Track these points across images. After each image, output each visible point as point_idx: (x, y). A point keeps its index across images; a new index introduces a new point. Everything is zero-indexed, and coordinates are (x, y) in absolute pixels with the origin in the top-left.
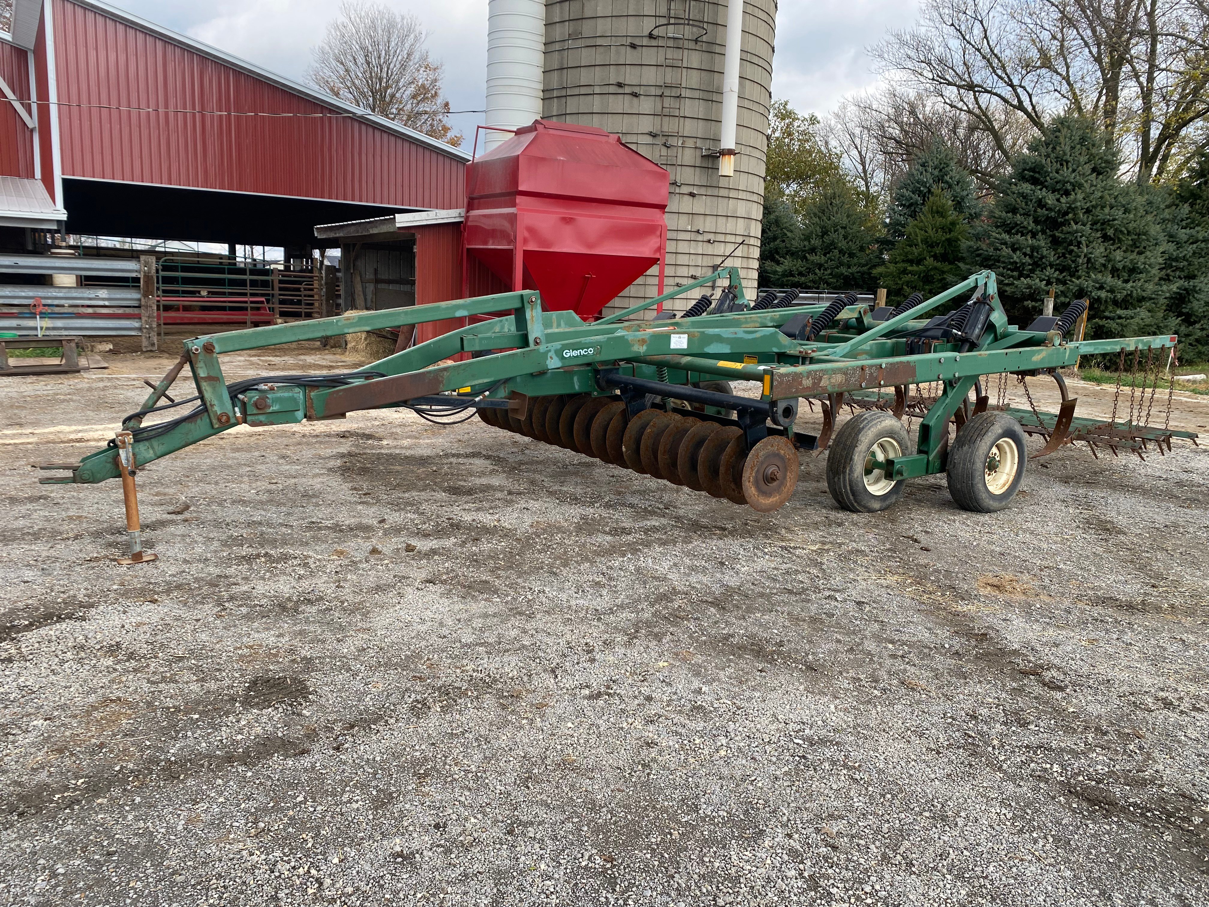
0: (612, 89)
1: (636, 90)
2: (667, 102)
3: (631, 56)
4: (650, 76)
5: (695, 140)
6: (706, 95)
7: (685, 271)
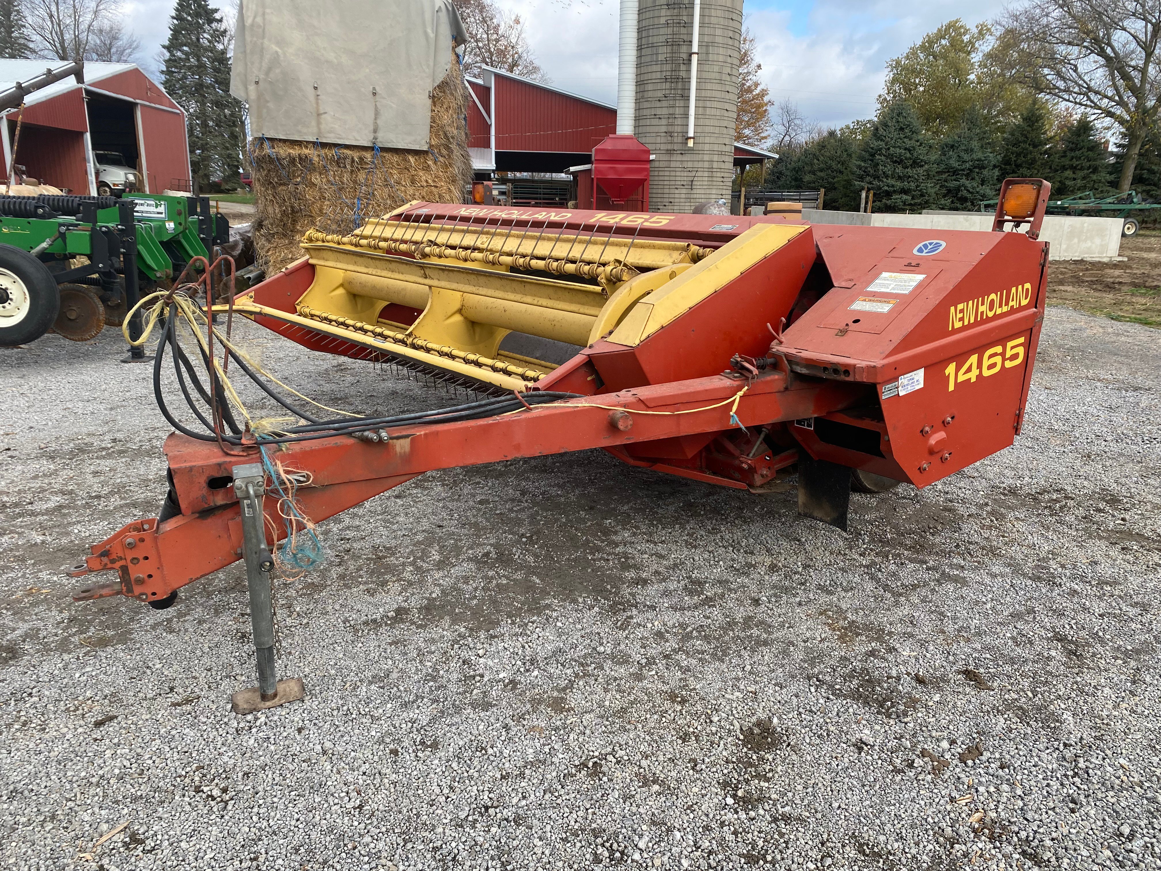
0: (652, 117)
1: (660, 116)
2: (670, 120)
3: (658, 104)
4: (665, 111)
5: (680, 134)
6: (686, 116)
7: (679, 183)
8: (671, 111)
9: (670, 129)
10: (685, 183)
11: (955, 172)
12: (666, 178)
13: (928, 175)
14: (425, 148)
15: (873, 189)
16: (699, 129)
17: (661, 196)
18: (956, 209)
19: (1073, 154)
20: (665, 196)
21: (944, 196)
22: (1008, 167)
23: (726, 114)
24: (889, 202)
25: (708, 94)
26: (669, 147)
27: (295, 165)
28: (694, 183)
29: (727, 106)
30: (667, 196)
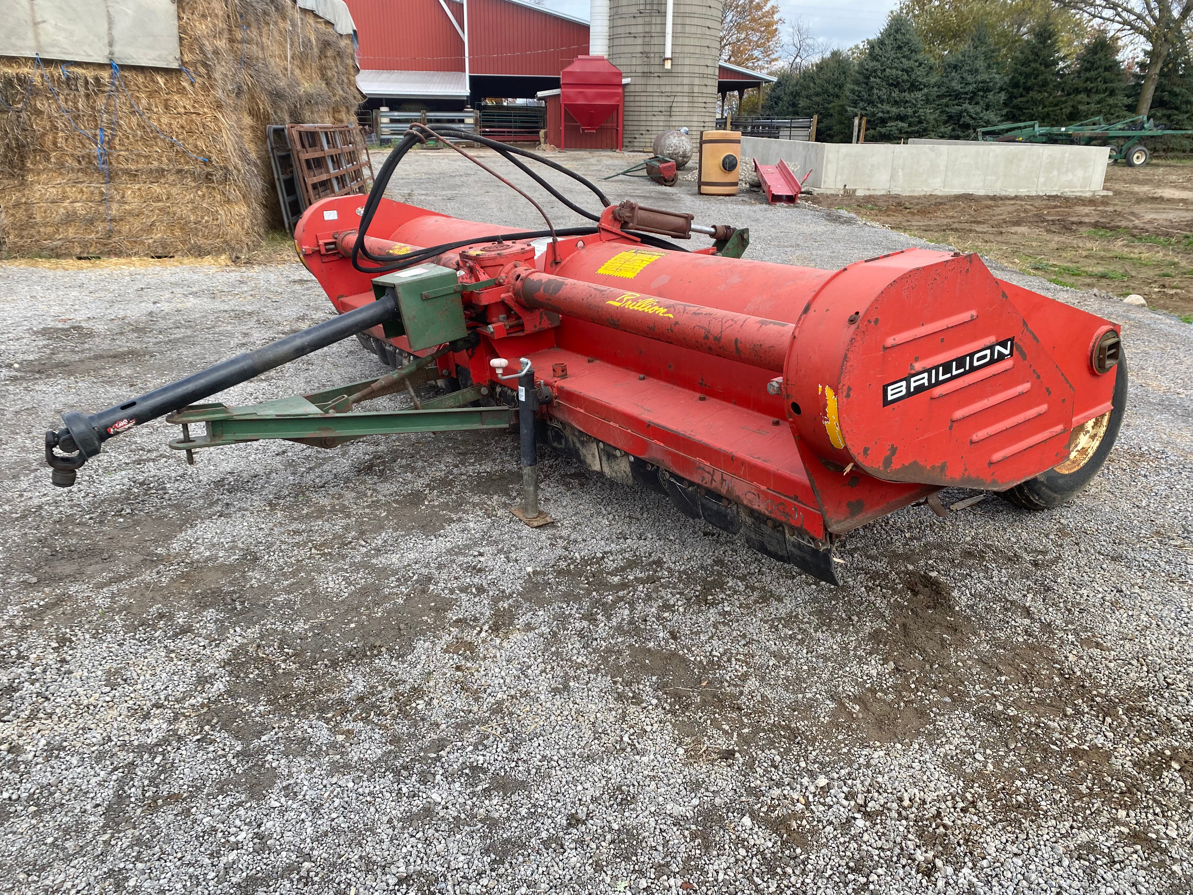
0: (628, 35)
1: (635, 35)
2: (647, 39)
3: (633, 21)
4: (640, 29)
5: (659, 53)
6: (663, 34)
7: (657, 109)
8: (647, 28)
9: (647, 49)
10: (663, 109)
11: (957, 96)
12: (643, 104)
13: (927, 99)
14: (175, 65)
15: (866, 115)
16: (678, 49)
17: (638, 123)
18: (957, 138)
19: (1088, 75)
20: (642, 123)
21: (945, 122)
22: (1015, 90)
23: (708, 32)
24: (883, 130)
25: (688, 9)
26: (646, 69)
27: (13, 87)
28: (673, 109)
29: (709, 23)
30: (644, 123)
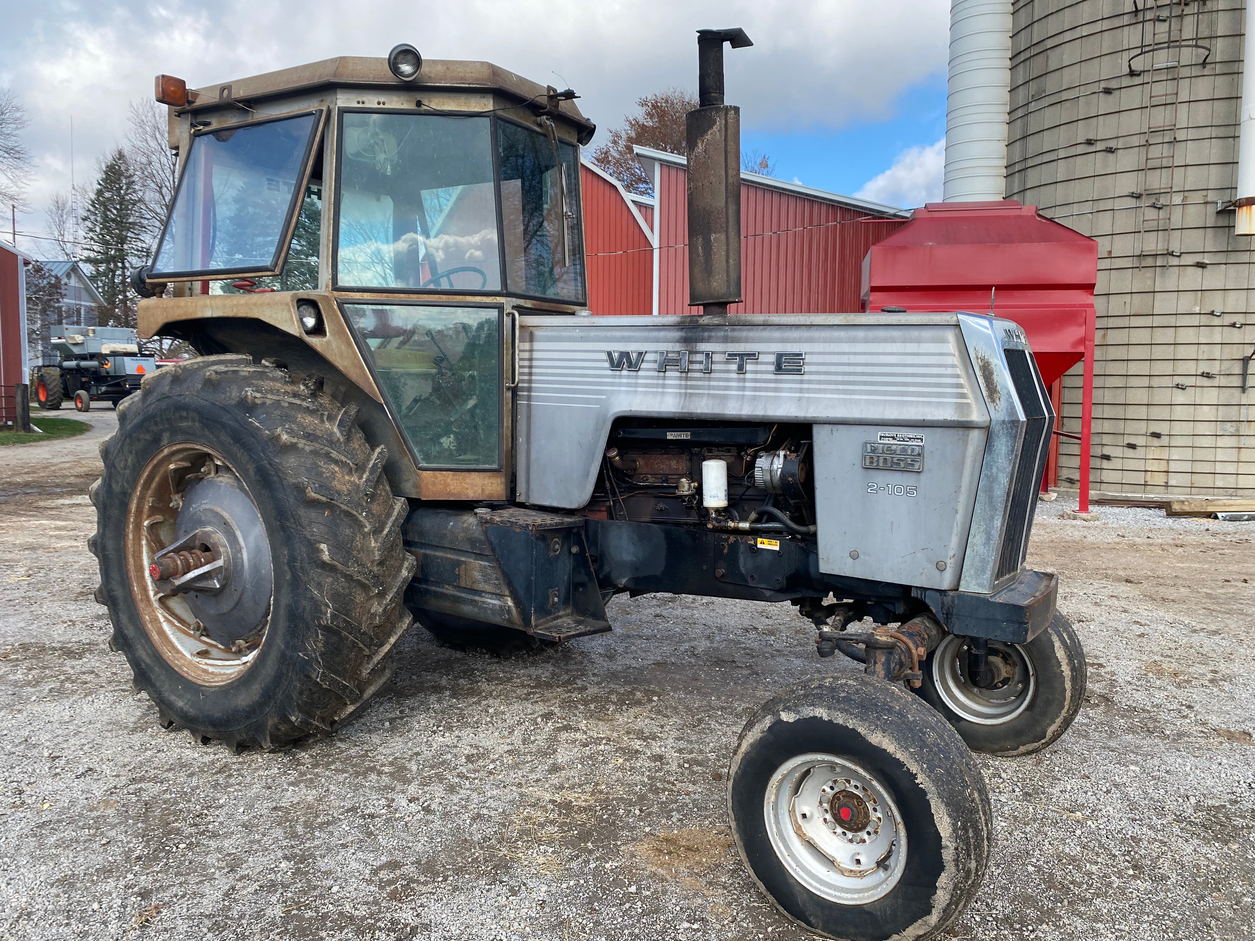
0: (1081, 149)
1: (1112, 144)
3: (1106, 104)
4: (1131, 123)
5: (1205, 193)
6: (1221, 131)
7: (1191, 368)
8: (1160, 118)
9: (1155, 181)
10: (1214, 368)
12: (1135, 352)
17: (1118, 412)
20: (1131, 412)
26: (1151, 244)
30: (1142, 412)
